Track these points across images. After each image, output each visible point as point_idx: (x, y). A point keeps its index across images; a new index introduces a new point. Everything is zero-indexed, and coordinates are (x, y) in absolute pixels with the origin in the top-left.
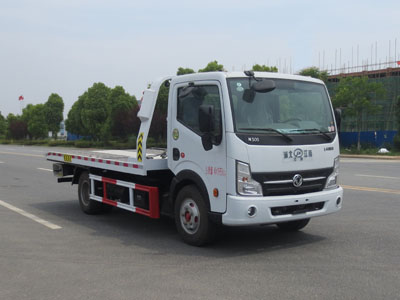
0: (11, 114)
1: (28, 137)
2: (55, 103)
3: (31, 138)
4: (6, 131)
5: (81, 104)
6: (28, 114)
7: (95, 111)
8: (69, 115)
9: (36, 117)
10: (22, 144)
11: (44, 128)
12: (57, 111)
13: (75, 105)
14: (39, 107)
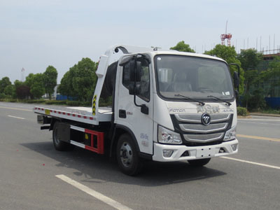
0: (17, 81)
1: (29, 98)
2: (51, 73)
3: (32, 98)
4: (13, 93)
5: (72, 73)
6: (30, 81)
7: (83, 79)
8: (62, 81)
9: (36, 83)
10: (25, 102)
11: (42, 90)
12: (52, 78)
13: (66, 74)
14: (39, 76)
